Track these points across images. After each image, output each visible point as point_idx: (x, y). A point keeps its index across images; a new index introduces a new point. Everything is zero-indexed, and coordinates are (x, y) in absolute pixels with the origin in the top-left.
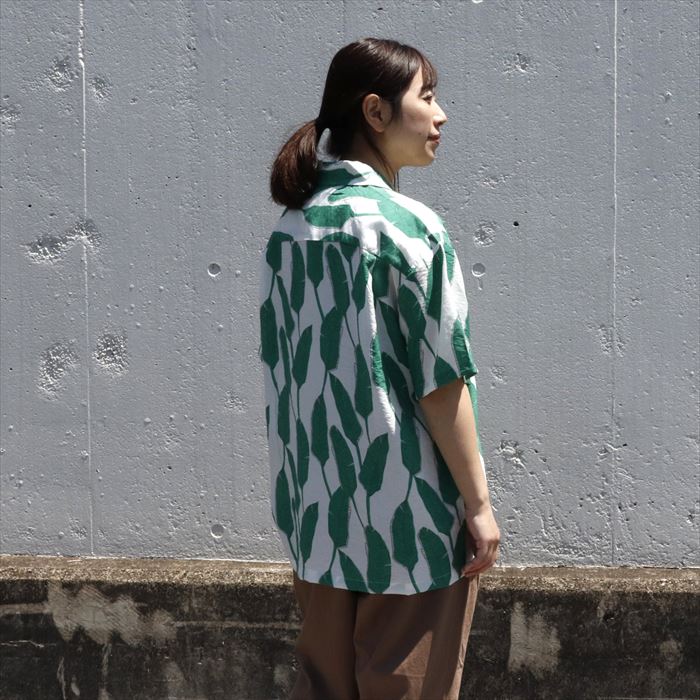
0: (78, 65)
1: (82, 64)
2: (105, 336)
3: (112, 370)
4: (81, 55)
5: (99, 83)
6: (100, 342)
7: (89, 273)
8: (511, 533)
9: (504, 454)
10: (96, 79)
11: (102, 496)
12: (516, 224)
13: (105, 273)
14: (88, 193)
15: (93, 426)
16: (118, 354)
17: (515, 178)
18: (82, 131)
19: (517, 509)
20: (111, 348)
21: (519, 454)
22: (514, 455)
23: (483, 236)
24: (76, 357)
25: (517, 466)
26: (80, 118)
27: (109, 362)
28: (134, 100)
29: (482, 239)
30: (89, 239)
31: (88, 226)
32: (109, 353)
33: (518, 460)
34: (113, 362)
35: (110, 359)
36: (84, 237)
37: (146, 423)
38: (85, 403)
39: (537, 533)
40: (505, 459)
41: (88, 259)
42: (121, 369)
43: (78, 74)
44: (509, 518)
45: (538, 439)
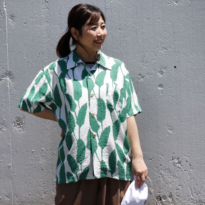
0: (3, 10)
1: (5, 9)
2: (17, 117)
3: (20, 131)
4: (5, 6)
5: (12, 17)
6: (14, 120)
7: (10, 93)
8: (177, 196)
9: (174, 163)
10: (11, 15)
11: (16, 182)
12: (175, 67)
13: (16, 92)
14: (9, 61)
15: (13, 154)
16: (22, 124)
17: (174, 48)
18: (6, 36)
19: (179, 186)
20: (19, 122)
21: (179, 163)
23: (162, 72)
24: (6, 126)
25: (179, 167)
26: (5, 31)
27: (18, 128)
28: (25, 23)
29: (162, 74)
30: (10, 79)
31: (9, 74)
32: (19, 124)
33: (179, 165)
34: (20, 127)
36: (8, 78)
37: (33, 152)
38: (9, 144)
39: (188, 196)
40: (174, 165)
41: (10, 87)
42: (23, 131)
43: (4, 13)
44: (177, 190)
45: (187, 156)
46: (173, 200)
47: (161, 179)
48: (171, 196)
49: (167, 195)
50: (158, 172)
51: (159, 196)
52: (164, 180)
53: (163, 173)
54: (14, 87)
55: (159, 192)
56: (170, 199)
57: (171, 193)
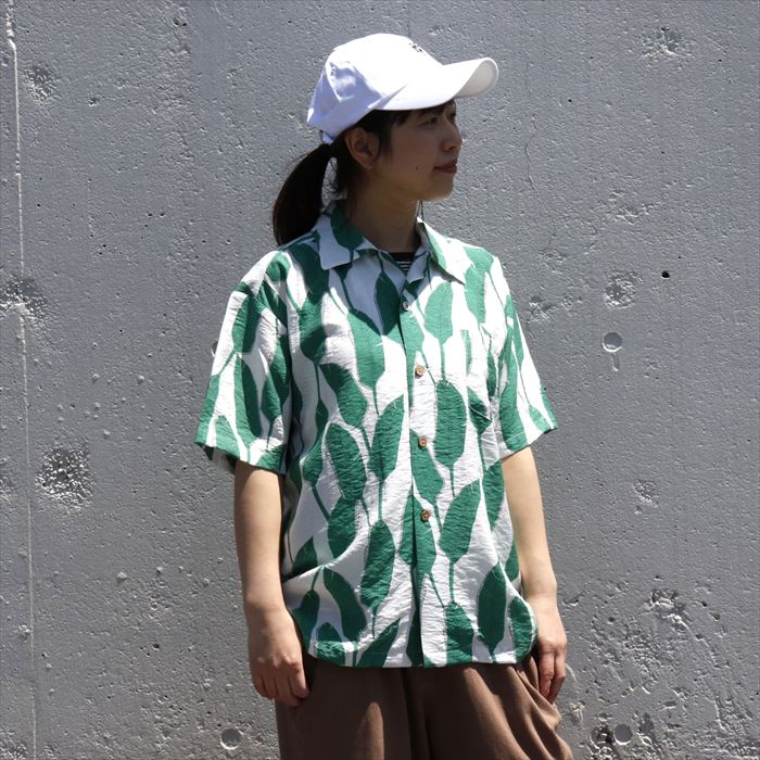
0: (5, 47)
1: (13, 46)
2: (55, 451)
3: (66, 501)
4: (11, 33)
5: (40, 74)
6: (46, 461)
7: (29, 359)
8: (671, 726)
9: (658, 609)
10: (34, 68)
11: (51, 694)
12: (666, 275)
13: (54, 358)
14: (25, 239)
15: (37, 588)
16: (75, 477)
17: (664, 208)
18: (16, 147)
19: (678, 690)
20: (64, 468)
21: (679, 609)
22: (672, 611)
23: (617, 292)
24: (10, 484)
25: (677, 626)
26: (12, 128)
27: (62, 490)
28: (94, 100)
29: (616, 298)
30: (28, 307)
31: (26, 288)
32: (63, 477)
33: (678, 617)
34: (67, 489)
35: (63, 486)
36: (21, 305)
37: (120, 581)
38: (25, 553)
39: (709, 725)
40: (659, 618)
41: (28, 338)
42: (81, 501)
43: (6, 60)
44: (668, 704)
45: (707, 585)
46: (654, 741)
47: (613, 670)
48: (647, 728)
49: (634, 724)
50: (600, 644)
51: (605, 730)
52: (621, 673)
53: (619, 645)
54: (47, 339)
55: (604, 716)
56: (643, 739)
57: (647, 716)
